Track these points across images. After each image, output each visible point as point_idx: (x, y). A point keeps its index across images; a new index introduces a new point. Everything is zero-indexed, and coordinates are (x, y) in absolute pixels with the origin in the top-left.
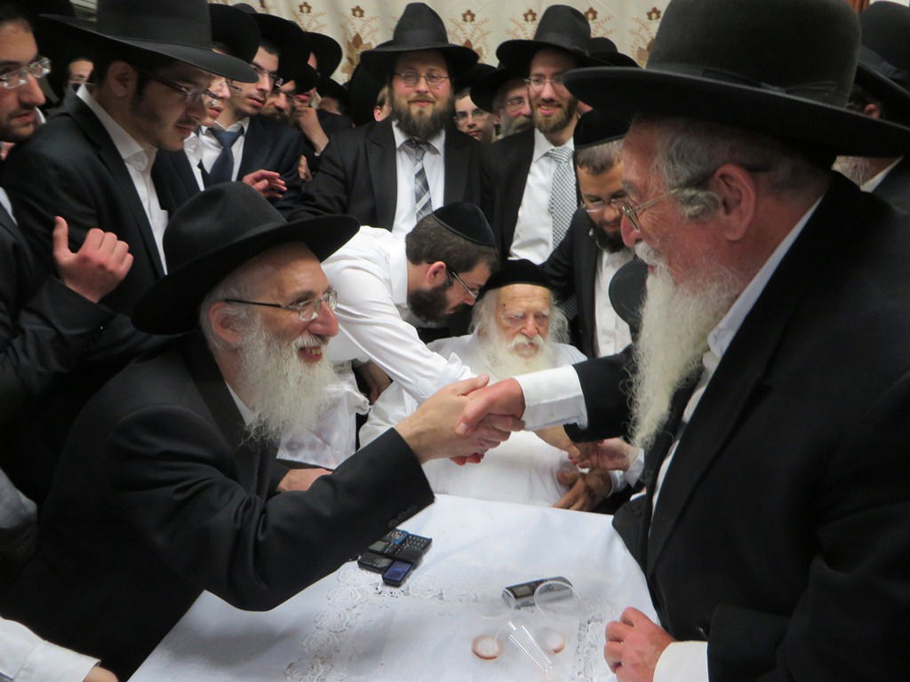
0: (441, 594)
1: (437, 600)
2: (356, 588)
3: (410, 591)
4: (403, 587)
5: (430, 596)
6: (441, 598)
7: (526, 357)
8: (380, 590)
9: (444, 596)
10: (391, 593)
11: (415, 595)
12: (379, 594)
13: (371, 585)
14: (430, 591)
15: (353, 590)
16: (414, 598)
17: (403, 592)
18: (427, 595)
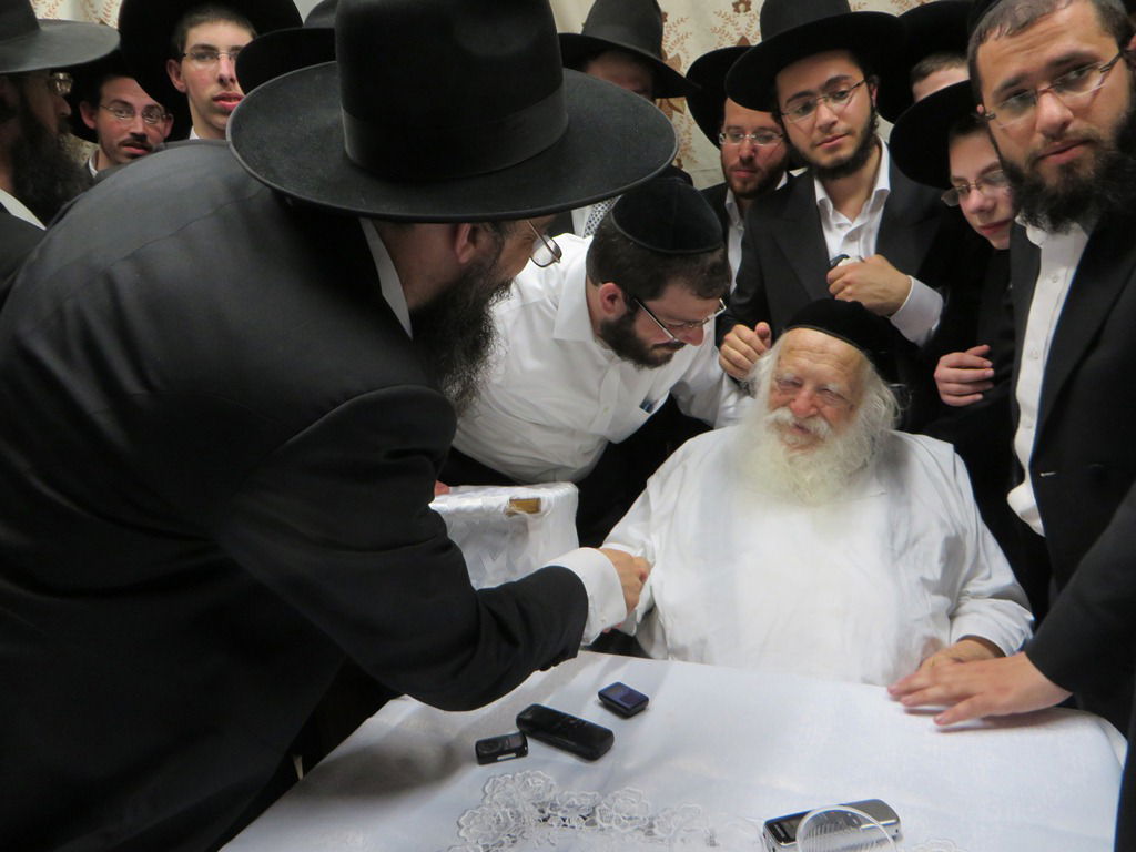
0: (651, 826)
1: (641, 834)
2: (508, 810)
3: (598, 819)
5: (630, 828)
6: (650, 833)
7: (793, 447)
8: (546, 815)
9: (655, 830)
10: (564, 820)
11: (605, 825)
12: (545, 820)
13: (534, 804)
14: (630, 819)
15: (504, 814)
16: (602, 829)
17: (585, 818)
18: (625, 826)
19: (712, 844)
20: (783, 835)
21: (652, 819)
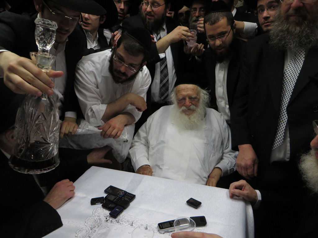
0: (133, 223)
1: (130, 225)
2: (98, 218)
3: (120, 221)
4: (117, 219)
5: (127, 224)
6: (132, 225)
8: (107, 220)
9: (133, 224)
10: (112, 221)
11: (122, 223)
12: (107, 221)
13: (105, 216)
14: (128, 221)
15: (97, 219)
16: (121, 224)
17: (117, 221)
18: (126, 223)
19: (146, 229)
20: (161, 227)
21: (133, 221)
